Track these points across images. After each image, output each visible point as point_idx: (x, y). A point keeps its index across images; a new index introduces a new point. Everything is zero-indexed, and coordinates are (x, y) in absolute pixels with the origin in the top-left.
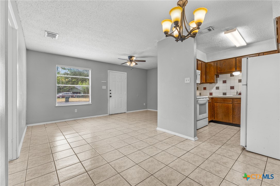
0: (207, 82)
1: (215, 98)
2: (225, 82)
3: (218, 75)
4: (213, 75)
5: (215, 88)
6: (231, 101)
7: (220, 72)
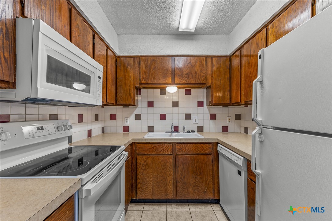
0: (118, 103)
1: (138, 143)
2: (151, 104)
3: (140, 90)
4: (132, 89)
5: (133, 117)
6: (170, 149)
7: (144, 82)
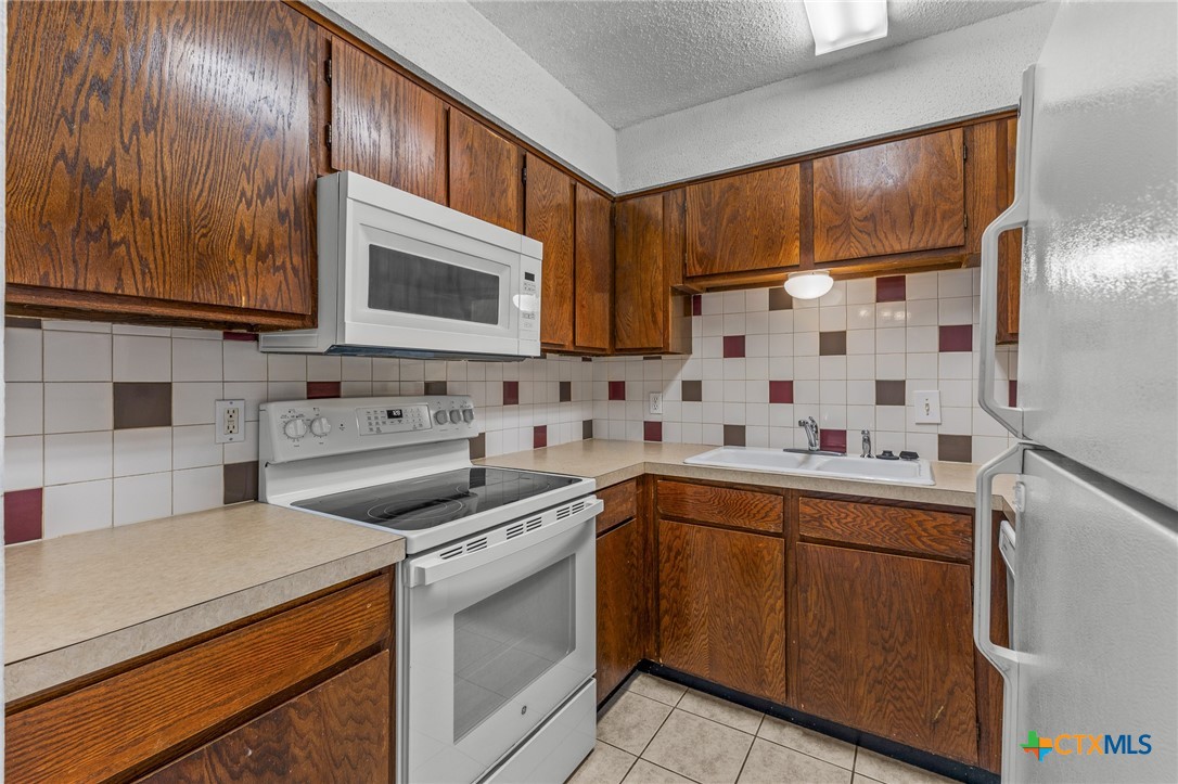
0: (619, 346)
1: (664, 478)
2: (734, 347)
3: (698, 299)
4: (659, 296)
5: (675, 389)
6: (773, 515)
7: (699, 271)
